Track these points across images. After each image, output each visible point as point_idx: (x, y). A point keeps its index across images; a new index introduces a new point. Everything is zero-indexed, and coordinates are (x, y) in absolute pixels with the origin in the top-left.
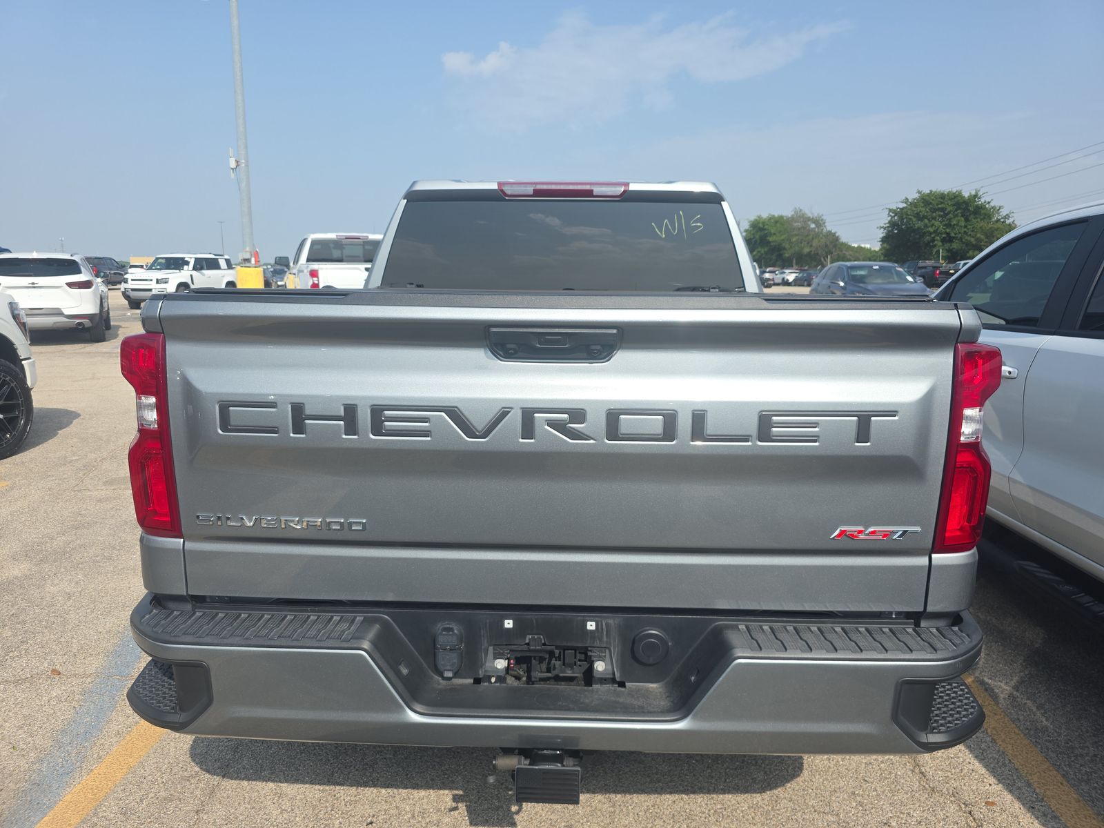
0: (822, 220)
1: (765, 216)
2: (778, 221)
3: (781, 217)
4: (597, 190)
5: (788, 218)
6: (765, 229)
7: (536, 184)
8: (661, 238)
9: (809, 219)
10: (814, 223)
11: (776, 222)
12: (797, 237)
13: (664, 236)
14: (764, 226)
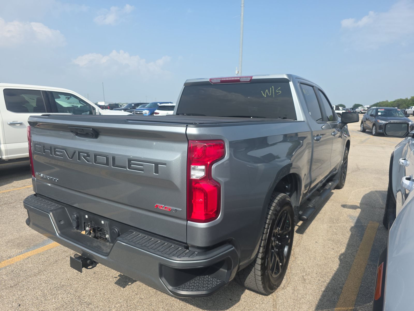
4: (242, 80)
7: (221, 78)
8: (264, 97)
13: (265, 96)
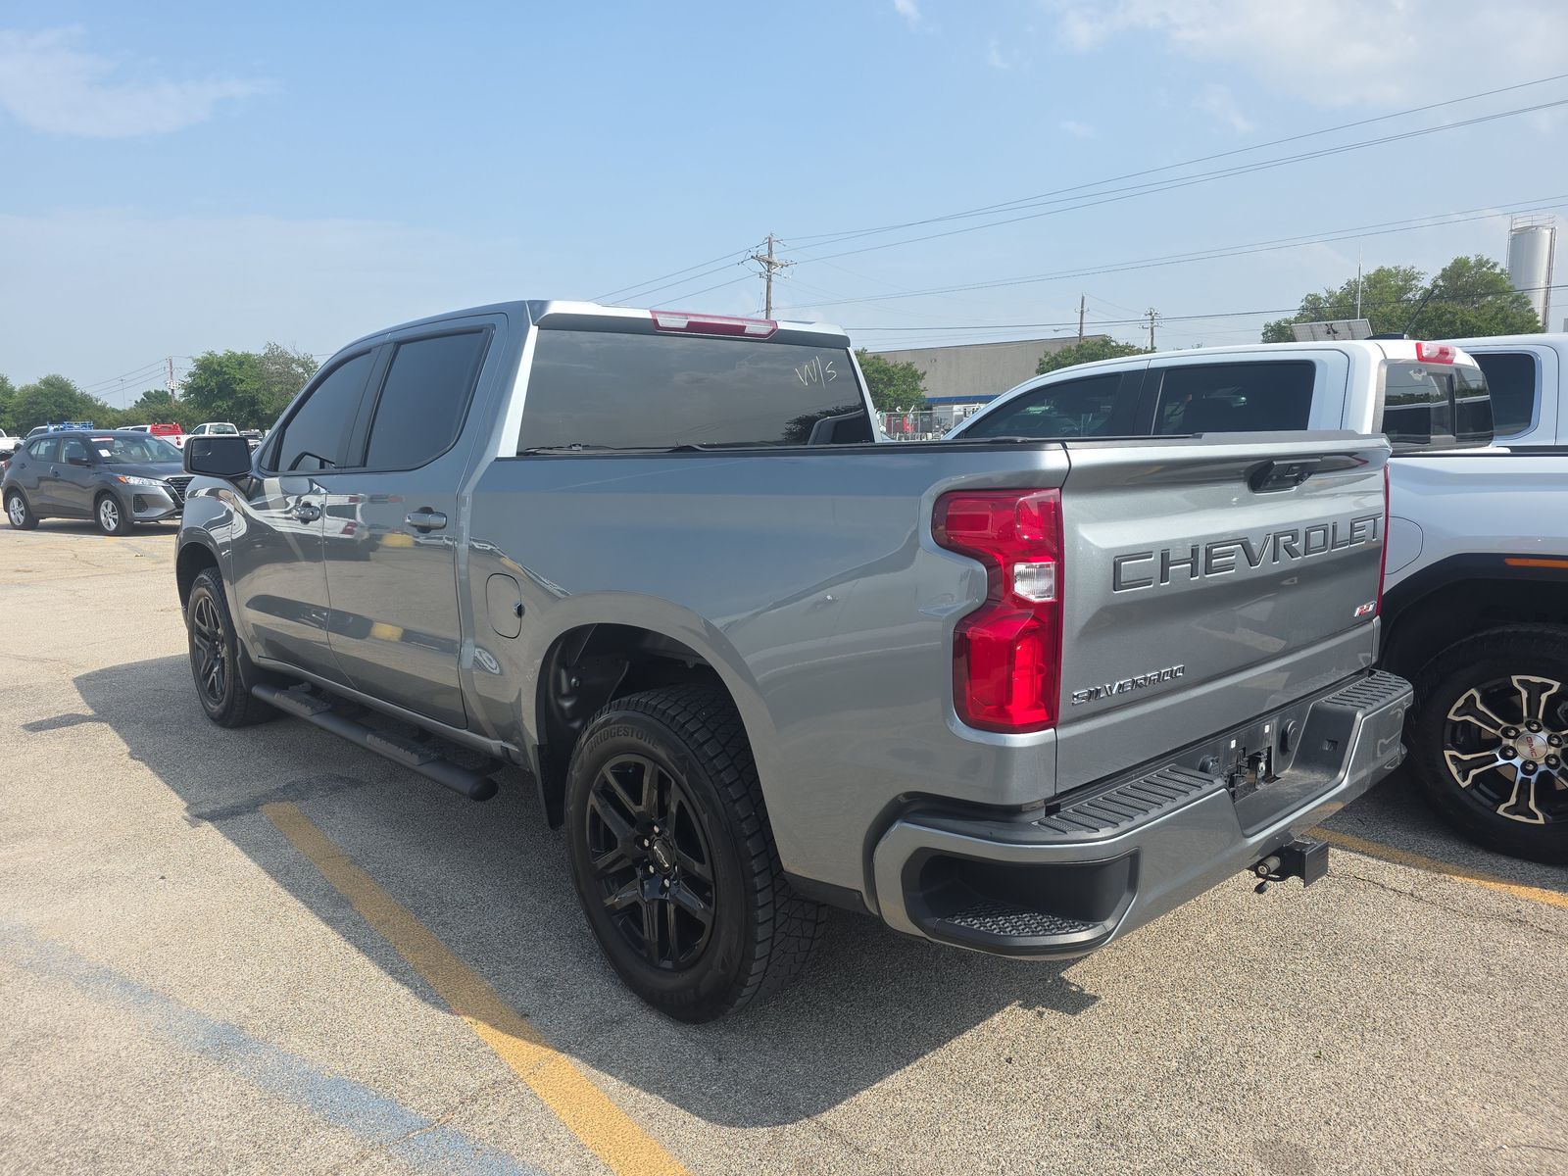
0: (312, 362)
1: (220, 353)
2: (243, 361)
3: (247, 356)
4: (749, 328)
5: (260, 358)
6: (225, 373)
9: (293, 360)
10: (302, 366)
11: (241, 364)
12: (280, 386)
13: (806, 384)
14: (222, 368)
